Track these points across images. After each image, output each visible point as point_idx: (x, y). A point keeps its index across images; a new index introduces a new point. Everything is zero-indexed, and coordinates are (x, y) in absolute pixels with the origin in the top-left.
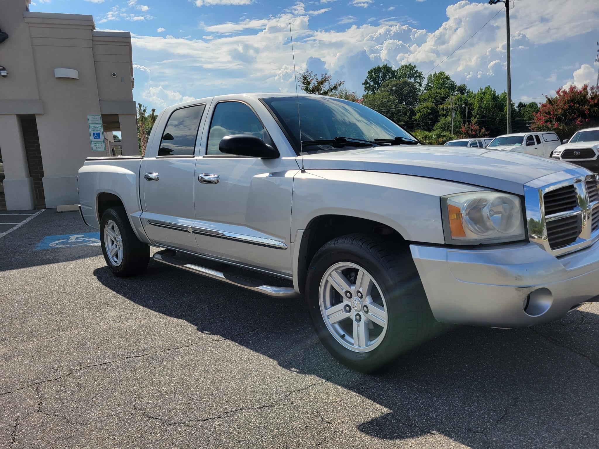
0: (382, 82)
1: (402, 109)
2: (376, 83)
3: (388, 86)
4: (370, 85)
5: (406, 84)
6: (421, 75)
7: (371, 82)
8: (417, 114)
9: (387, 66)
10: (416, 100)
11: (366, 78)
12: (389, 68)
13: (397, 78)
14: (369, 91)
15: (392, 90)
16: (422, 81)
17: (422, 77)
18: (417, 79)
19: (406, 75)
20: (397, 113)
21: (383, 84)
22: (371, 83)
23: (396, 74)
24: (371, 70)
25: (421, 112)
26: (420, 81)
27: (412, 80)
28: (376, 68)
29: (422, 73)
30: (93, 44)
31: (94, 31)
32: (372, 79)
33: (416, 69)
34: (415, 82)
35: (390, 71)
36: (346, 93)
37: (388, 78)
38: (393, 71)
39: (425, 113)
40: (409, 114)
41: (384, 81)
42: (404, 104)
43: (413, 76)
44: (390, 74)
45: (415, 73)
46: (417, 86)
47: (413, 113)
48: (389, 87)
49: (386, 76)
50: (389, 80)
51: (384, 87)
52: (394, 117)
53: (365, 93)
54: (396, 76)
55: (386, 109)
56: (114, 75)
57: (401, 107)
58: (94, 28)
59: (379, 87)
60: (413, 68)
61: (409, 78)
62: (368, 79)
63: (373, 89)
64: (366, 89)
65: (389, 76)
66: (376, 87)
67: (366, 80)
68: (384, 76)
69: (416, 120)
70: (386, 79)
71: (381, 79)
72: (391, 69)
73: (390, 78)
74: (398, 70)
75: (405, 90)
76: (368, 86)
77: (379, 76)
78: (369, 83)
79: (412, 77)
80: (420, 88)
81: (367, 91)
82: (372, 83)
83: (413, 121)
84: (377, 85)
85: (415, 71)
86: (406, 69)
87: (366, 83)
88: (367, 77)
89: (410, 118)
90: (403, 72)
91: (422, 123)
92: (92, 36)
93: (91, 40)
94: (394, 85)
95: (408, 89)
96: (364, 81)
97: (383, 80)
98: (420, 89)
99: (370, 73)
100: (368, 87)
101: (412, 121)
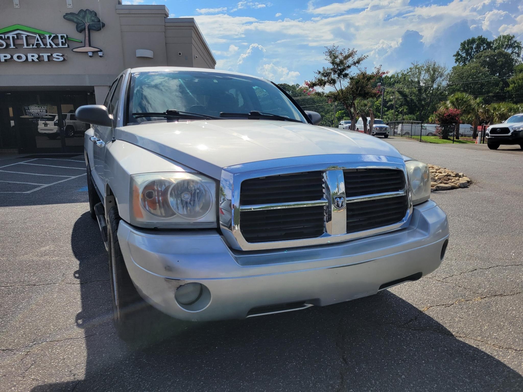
0: (475, 53)
1: (493, 80)
2: (468, 54)
3: (480, 57)
4: (461, 57)
5: (501, 54)
6: (520, 45)
7: (463, 53)
8: (511, 86)
9: (483, 37)
10: (511, 71)
11: (457, 50)
12: (484, 39)
13: (492, 49)
14: (459, 63)
15: (485, 61)
16: (521, 52)
17: (521, 47)
18: (515, 49)
19: (503, 45)
20: (487, 84)
21: (476, 56)
22: (462, 55)
23: (491, 45)
24: (465, 42)
25: (515, 83)
26: (519, 52)
27: (509, 51)
28: (470, 40)
29: (520, 42)
30: (165, 29)
31: (168, 18)
32: (464, 51)
33: (514, 39)
34: (513, 52)
35: (485, 42)
36: (434, 65)
37: (482, 50)
38: (488, 42)
39: (520, 84)
40: (501, 85)
41: (477, 53)
42: (498, 75)
43: (511, 46)
44: (485, 45)
45: (514, 43)
46: (514, 57)
47: (507, 85)
48: (482, 58)
49: (480, 47)
50: (483, 51)
51: (477, 58)
52: (483, 89)
53: (456, 65)
54: (492, 47)
55: (474, 80)
56: (180, 54)
57: (492, 78)
58: (167, 15)
59: (472, 58)
60: (512, 38)
61: (505, 48)
62: (460, 51)
63: (464, 60)
64: (457, 60)
65: (484, 47)
66: (468, 58)
67: (458, 52)
68: (478, 47)
69: (508, 92)
70: (480, 50)
71: (475, 50)
72: (486, 40)
73: (484, 49)
74: (494, 41)
75: (500, 61)
76: (459, 57)
77: (472, 47)
78: (461, 55)
79: (509, 48)
80: (518, 58)
81: (458, 63)
82: (464, 55)
83: (506, 93)
84: (470, 57)
85: (513, 41)
86: (503, 39)
87: (458, 54)
88: (460, 49)
89: (502, 89)
90: (499, 43)
91: (515, 95)
92: (165, 22)
93: (164, 26)
94: (487, 56)
95: (503, 60)
96: (455, 53)
97: (477, 51)
98: (517, 60)
99: (463, 45)
100: (459, 59)
101: (504, 93)
